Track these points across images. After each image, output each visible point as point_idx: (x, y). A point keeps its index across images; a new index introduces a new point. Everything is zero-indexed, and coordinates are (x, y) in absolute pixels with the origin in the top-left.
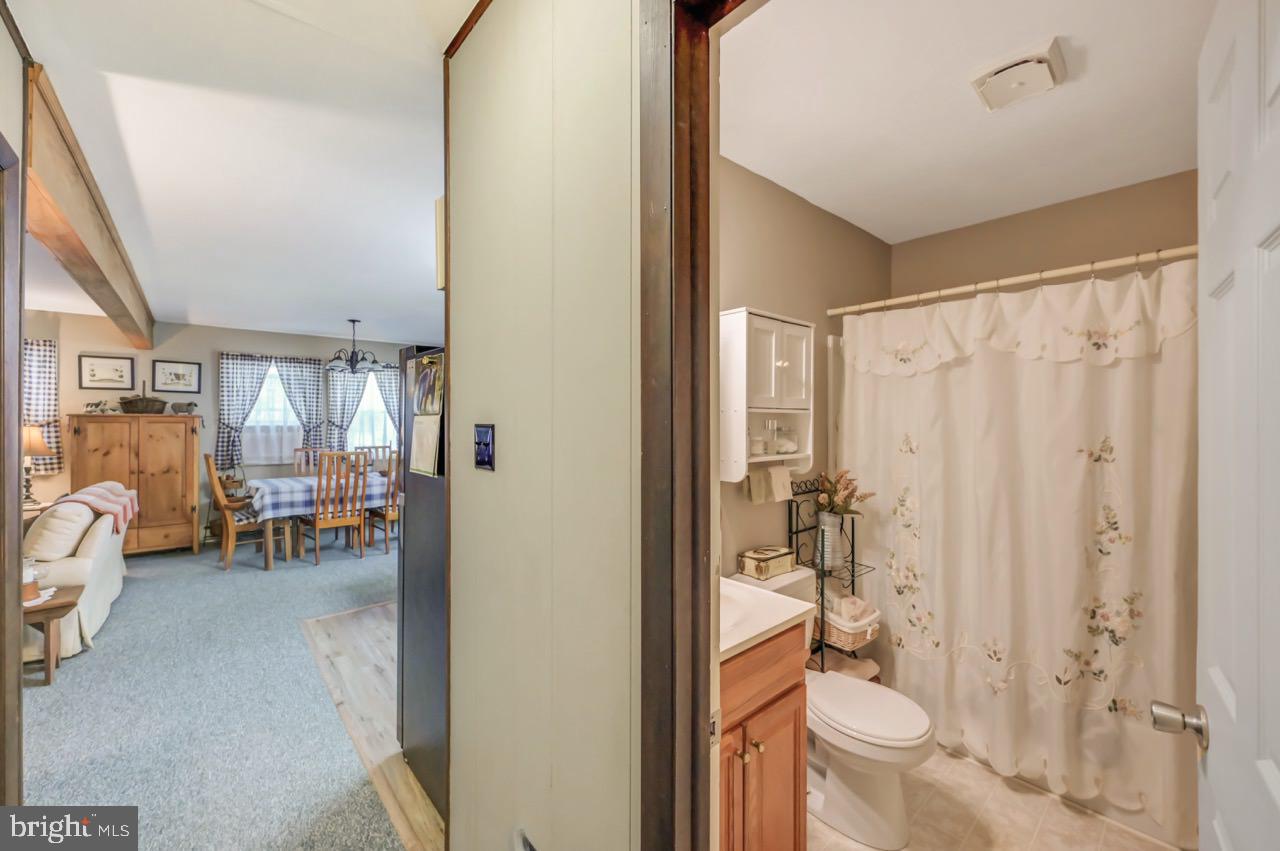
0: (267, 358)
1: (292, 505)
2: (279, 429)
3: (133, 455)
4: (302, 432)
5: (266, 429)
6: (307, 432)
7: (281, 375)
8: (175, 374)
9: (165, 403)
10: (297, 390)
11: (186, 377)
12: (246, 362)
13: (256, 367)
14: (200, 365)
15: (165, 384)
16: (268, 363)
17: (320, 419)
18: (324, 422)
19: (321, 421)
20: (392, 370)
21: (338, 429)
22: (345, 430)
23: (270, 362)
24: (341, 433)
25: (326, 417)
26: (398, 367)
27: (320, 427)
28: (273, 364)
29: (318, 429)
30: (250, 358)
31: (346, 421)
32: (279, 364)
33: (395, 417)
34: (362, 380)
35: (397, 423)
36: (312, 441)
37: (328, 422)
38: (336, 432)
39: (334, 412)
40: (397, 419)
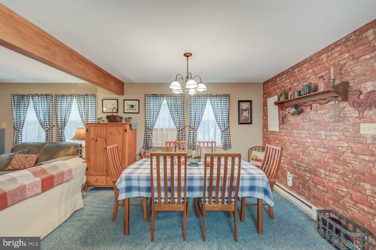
0: (163, 96)
1: (139, 189)
2: (167, 130)
3: (105, 142)
4: (176, 130)
5: (162, 130)
6: (179, 131)
7: (168, 103)
8: (131, 105)
9: (122, 118)
10: (175, 111)
11: (134, 106)
12: (154, 98)
13: (158, 100)
14: (139, 100)
15: (128, 110)
16: (163, 98)
17: (185, 125)
18: (186, 126)
19: (185, 126)
20: (219, 97)
21: (193, 130)
22: (196, 130)
23: (164, 97)
24: (194, 132)
25: (187, 124)
26: (222, 96)
27: (184, 129)
28: (165, 98)
29: (184, 130)
30: (156, 96)
31: (196, 126)
32: (167, 98)
33: (220, 124)
34: (204, 104)
35: (221, 127)
36: (181, 136)
37: (188, 126)
38: (192, 132)
39: (191, 121)
40: (221, 125)
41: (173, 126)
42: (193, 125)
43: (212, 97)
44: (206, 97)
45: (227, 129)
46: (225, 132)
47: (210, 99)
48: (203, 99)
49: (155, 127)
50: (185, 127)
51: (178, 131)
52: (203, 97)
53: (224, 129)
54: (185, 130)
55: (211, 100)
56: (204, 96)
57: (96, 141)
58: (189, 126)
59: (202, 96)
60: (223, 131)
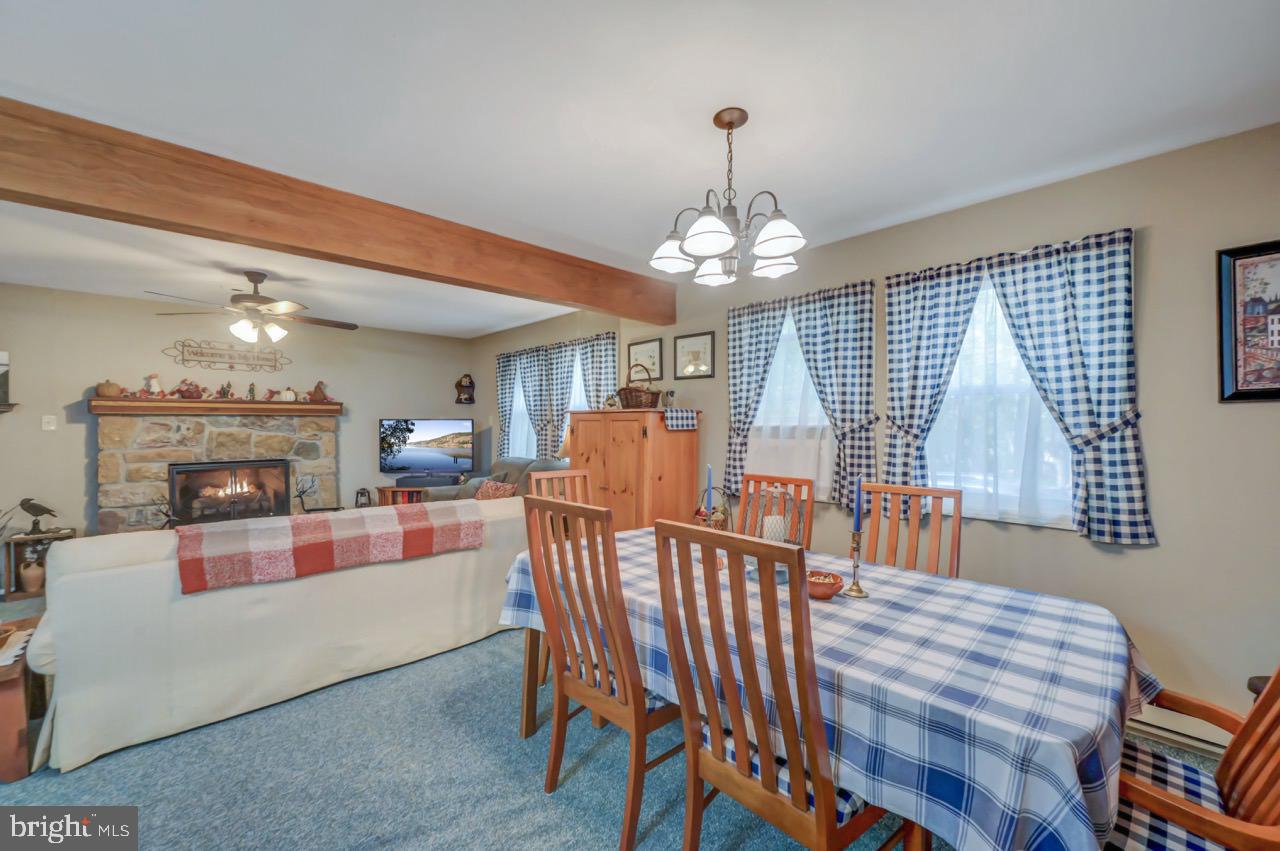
0: (781, 304)
2: (793, 432)
6: (841, 440)
7: (799, 330)
8: (692, 353)
10: (825, 356)
11: (701, 355)
12: (755, 317)
13: (765, 322)
14: (712, 334)
16: (782, 312)
17: (867, 412)
18: (878, 419)
19: (872, 416)
20: (1054, 259)
21: (902, 433)
22: (916, 436)
23: (785, 308)
24: (908, 445)
25: (880, 407)
26: (1074, 248)
27: (867, 430)
28: (789, 311)
29: (863, 434)
30: (759, 309)
31: (920, 417)
32: (797, 309)
33: (1060, 403)
34: (962, 308)
35: (1069, 420)
36: (848, 460)
37: (885, 418)
38: (899, 442)
39: (896, 394)
40: (1068, 408)
41: (817, 417)
42: (907, 412)
43: (1007, 269)
44: (973, 275)
45: (1114, 429)
46: (1097, 449)
47: (997, 280)
48: (954, 288)
49: (758, 422)
50: (870, 423)
51: (837, 437)
52: (954, 278)
53: (1087, 432)
54: (871, 434)
55: (1003, 285)
56: (959, 272)
57: (588, 460)
58: (888, 417)
59: (948, 274)
60: (1078, 441)
